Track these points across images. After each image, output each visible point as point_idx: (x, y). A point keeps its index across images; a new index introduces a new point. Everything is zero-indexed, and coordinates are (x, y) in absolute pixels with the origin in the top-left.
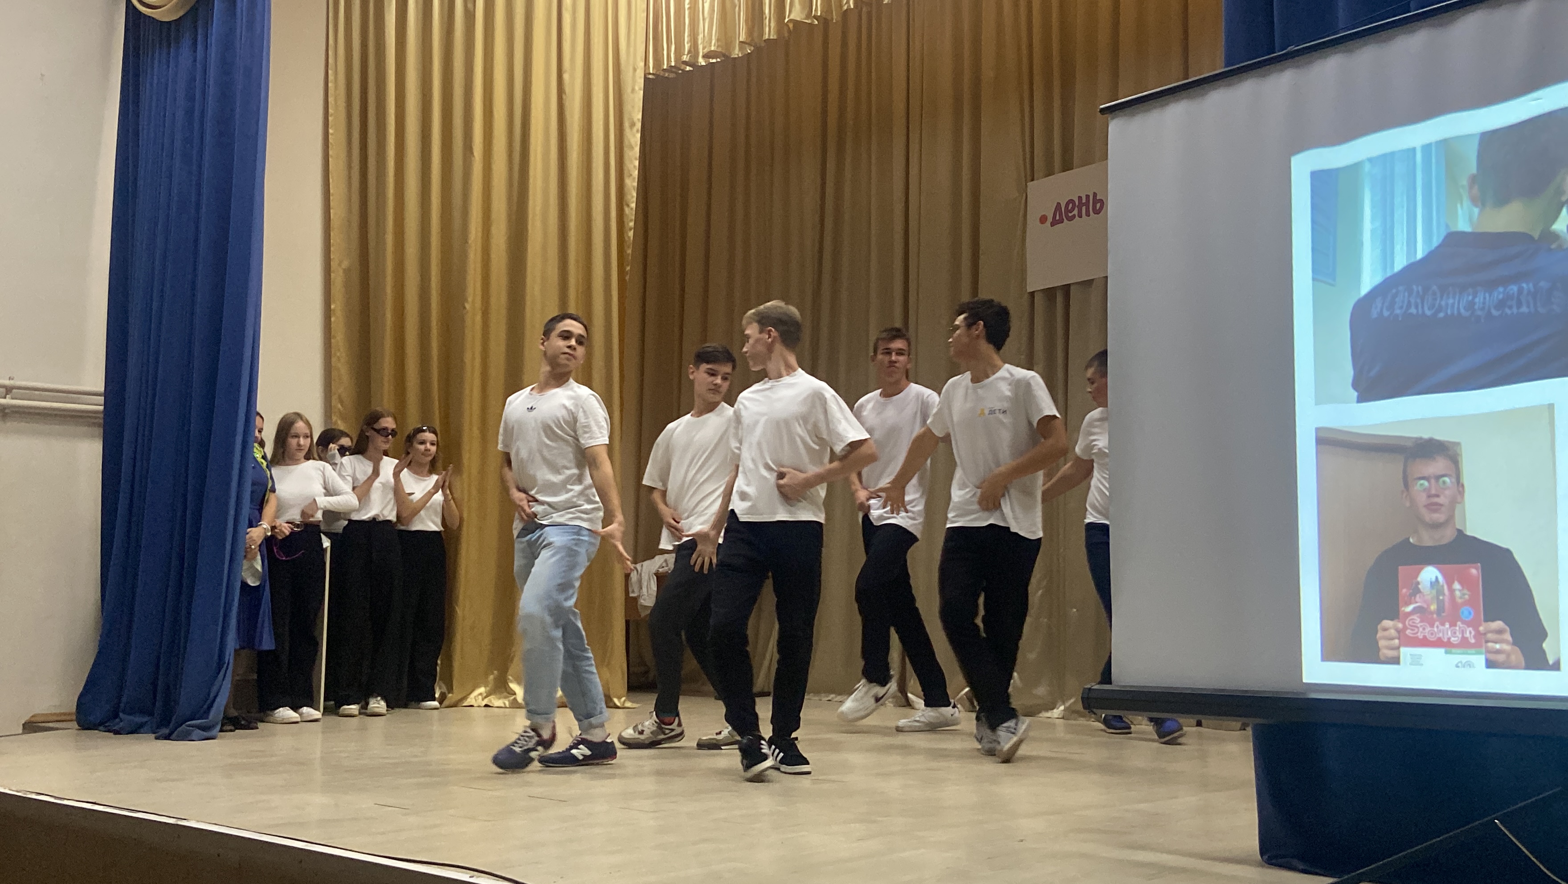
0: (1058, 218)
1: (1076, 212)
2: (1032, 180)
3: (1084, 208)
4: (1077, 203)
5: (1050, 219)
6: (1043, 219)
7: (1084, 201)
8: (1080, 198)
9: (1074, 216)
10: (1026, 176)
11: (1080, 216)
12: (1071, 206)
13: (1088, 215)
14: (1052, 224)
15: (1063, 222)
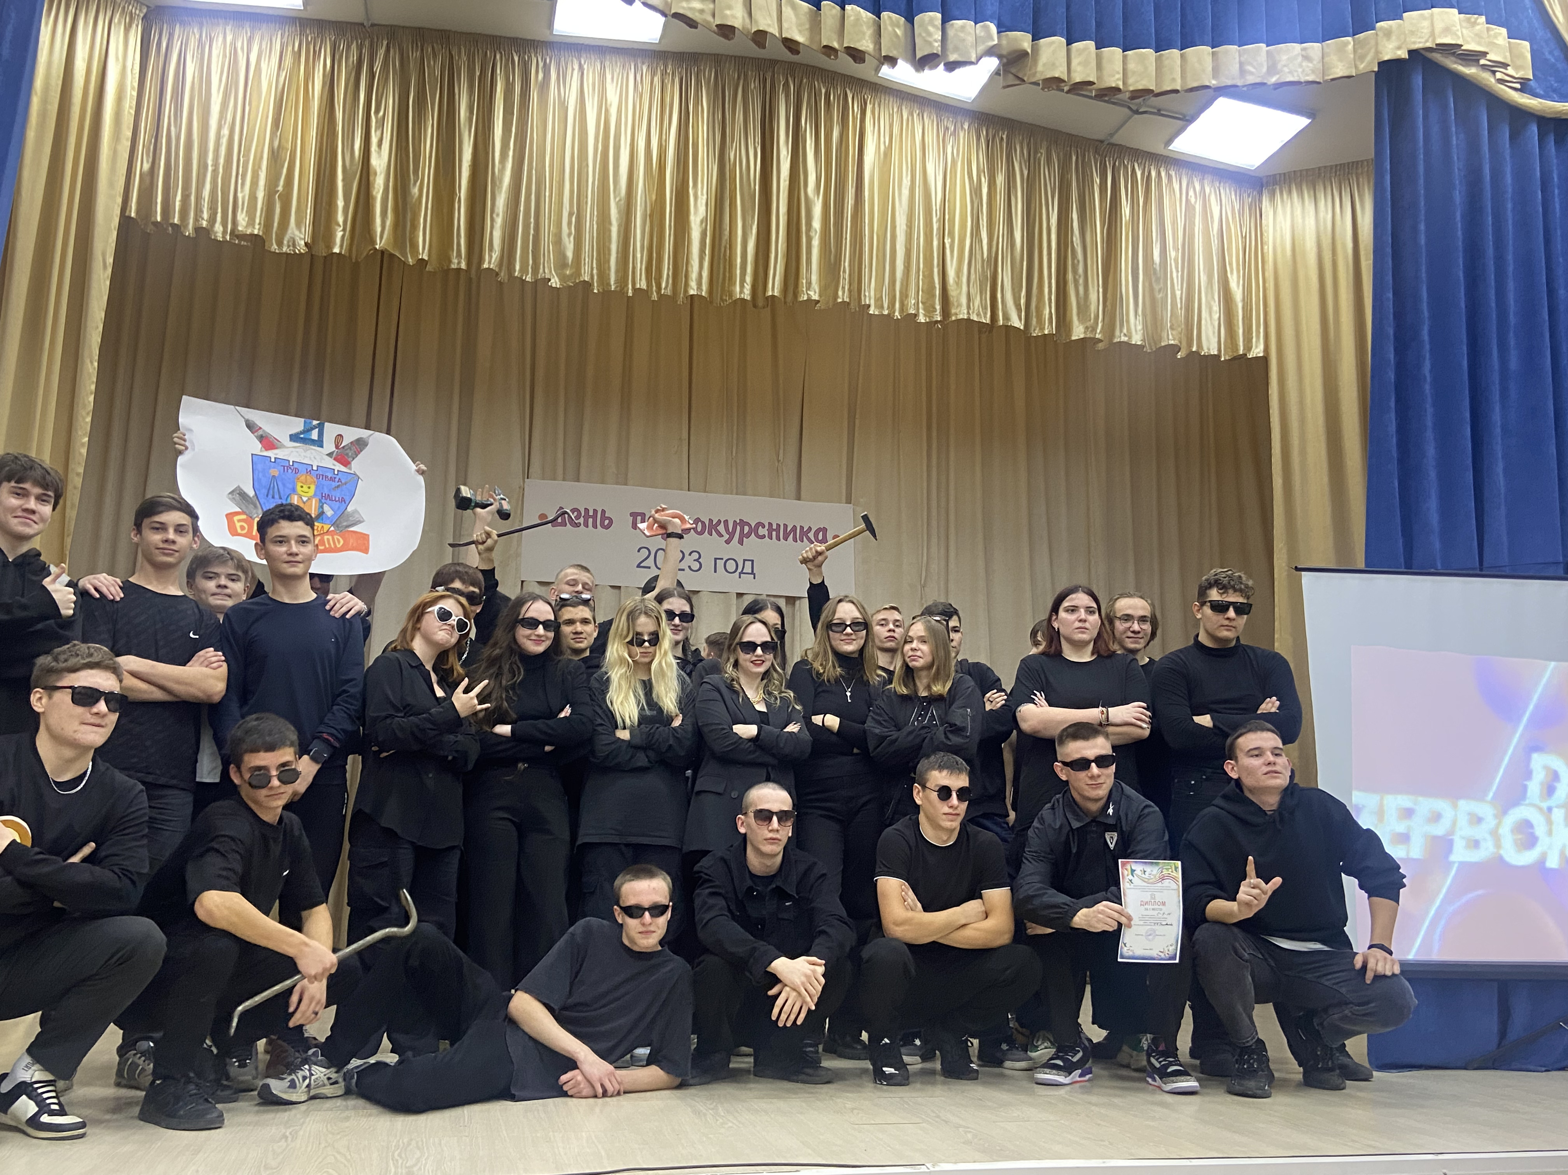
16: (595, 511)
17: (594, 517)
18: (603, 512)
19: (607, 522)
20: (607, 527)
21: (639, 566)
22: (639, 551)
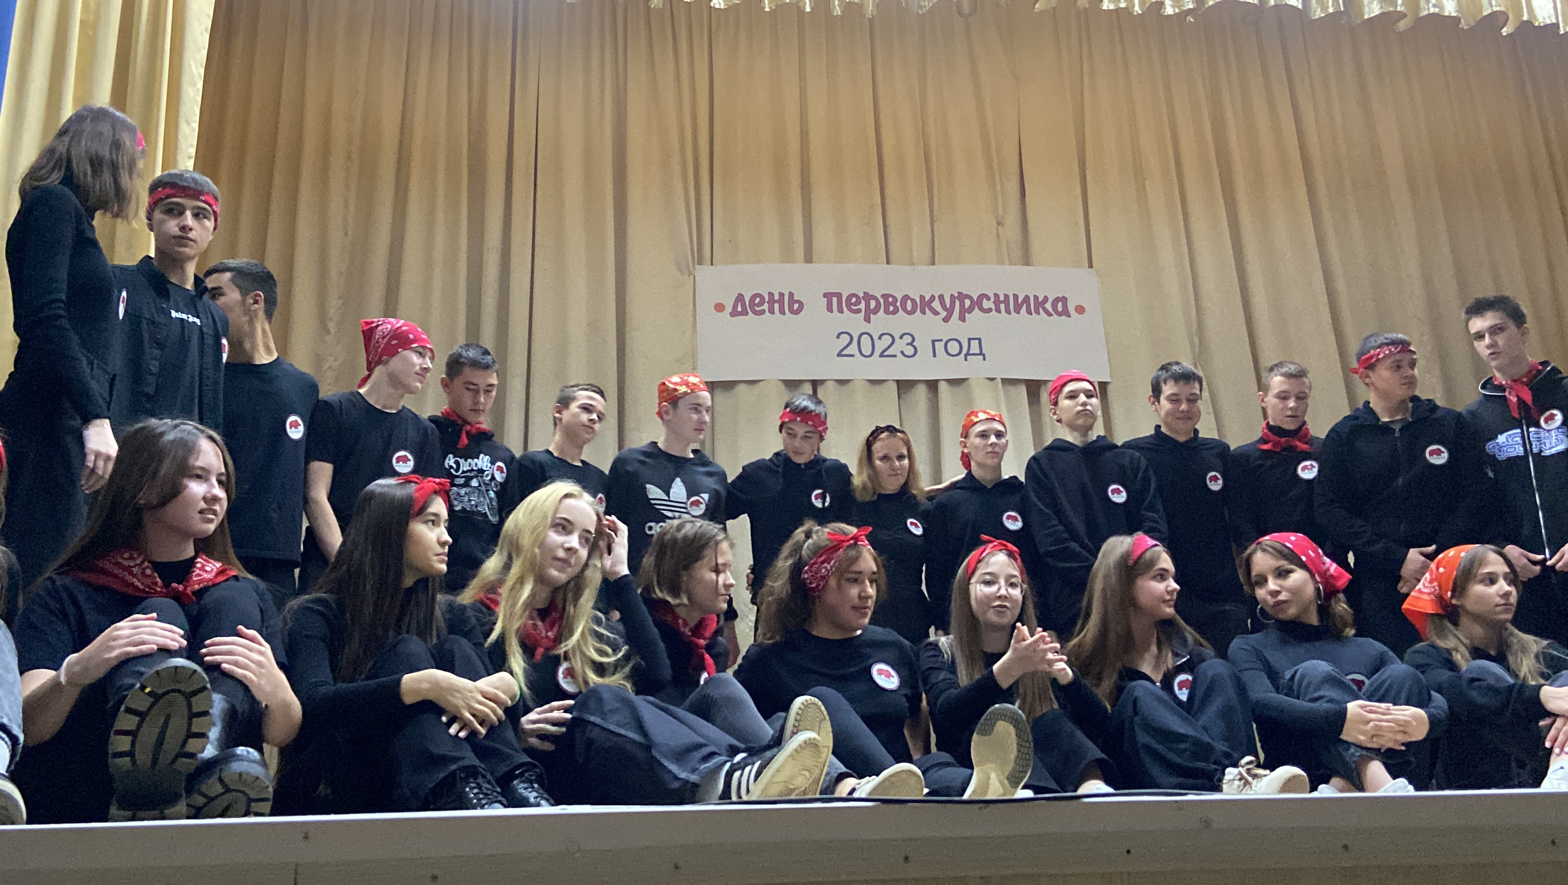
0: (739, 309)
1: (766, 307)
2: (700, 263)
3: (777, 306)
4: (767, 299)
5: (729, 309)
6: (720, 308)
7: (776, 297)
8: (771, 295)
9: (763, 312)
10: (693, 259)
11: (772, 312)
12: (757, 300)
13: (782, 312)
14: (734, 313)
15: (747, 314)
16: (781, 295)
17: (781, 302)
18: (791, 295)
19: (796, 306)
20: (797, 312)
21: (839, 355)
22: (838, 337)
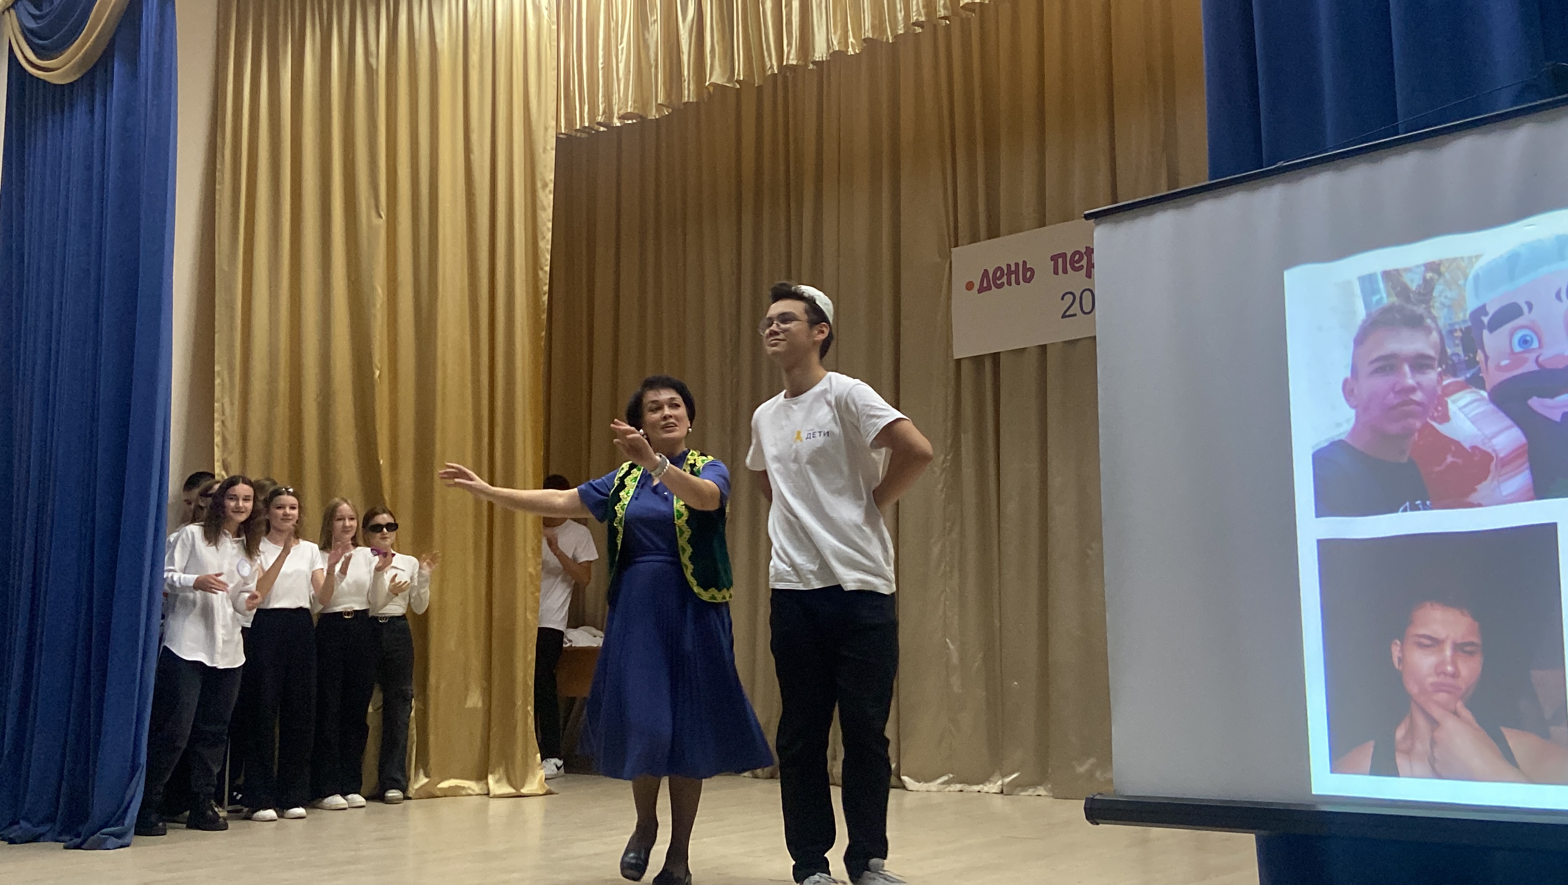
0: (985, 285)
1: (1005, 279)
2: (957, 246)
3: (1013, 276)
4: (1006, 272)
5: (977, 286)
6: (970, 286)
7: (1013, 268)
8: (1009, 266)
9: (1003, 284)
10: (950, 243)
11: (1009, 284)
12: (999, 273)
13: (1018, 283)
14: (980, 291)
15: (990, 290)
16: (1017, 265)
17: (1016, 272)
18: (1025, 263)
19: (1029, 274)
20: (1028, 280)
21: (1064, 316)
22: (1062, 299)
